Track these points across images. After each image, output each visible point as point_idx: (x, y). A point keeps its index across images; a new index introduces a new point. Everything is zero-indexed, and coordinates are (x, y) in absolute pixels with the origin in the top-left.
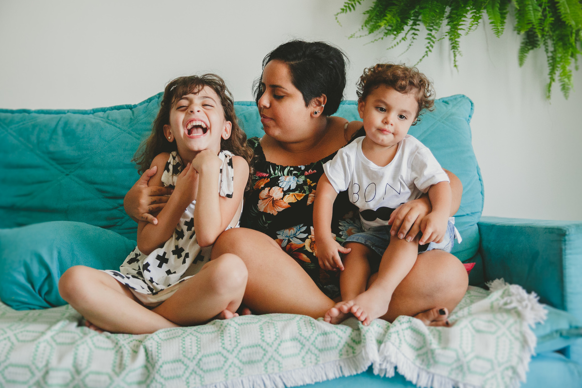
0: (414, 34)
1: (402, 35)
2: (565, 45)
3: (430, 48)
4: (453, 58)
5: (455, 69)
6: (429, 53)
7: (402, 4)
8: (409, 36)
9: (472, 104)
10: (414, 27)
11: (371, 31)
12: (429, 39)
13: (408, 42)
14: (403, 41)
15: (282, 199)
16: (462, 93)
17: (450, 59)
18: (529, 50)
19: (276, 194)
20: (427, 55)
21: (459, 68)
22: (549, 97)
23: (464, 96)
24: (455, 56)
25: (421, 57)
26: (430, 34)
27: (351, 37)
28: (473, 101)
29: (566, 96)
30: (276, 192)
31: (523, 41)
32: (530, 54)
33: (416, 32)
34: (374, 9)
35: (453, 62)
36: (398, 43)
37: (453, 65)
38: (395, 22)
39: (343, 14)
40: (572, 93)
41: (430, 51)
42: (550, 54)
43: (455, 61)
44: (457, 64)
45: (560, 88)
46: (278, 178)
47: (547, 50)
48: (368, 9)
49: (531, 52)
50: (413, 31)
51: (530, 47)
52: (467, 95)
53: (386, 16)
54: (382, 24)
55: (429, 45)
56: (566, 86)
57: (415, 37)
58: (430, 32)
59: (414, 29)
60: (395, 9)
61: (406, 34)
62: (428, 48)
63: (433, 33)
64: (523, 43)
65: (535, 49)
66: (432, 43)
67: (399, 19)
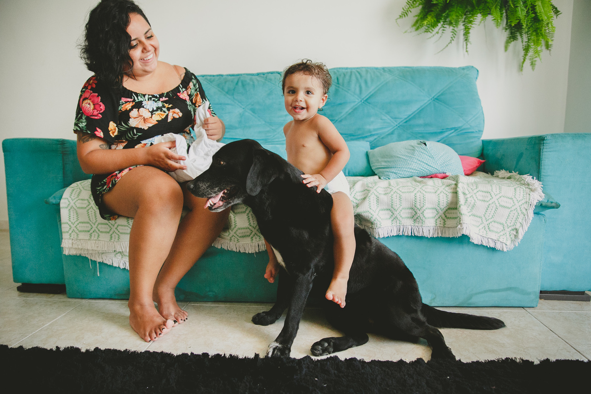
0: (443, 30)
1: (436, 29)
2: (537, 34)
3: (453, 38)
4: (465, 47)
5: (466, 53)
6: (452, 41)
7: (438, 10)
8: (440, 31)
9: (478, 71)
10: (444, 26)
11: (417, 29)
12: (453, 32)
13: (439, 35)
14: (437, 34)
15: (151, 117)
16: (472, 65)
17: (463, 47)
18: (511, 41)
19: (145, 114)
20: (451, 42)
21: (469, 52)
22: (522, 70)
23: (473, 67)
24: (467, 45)
25: (447, 44)
26: (453, 29)
27: (405, 32)
28: (478, 69)
29: (533, 69)
30: (145, 113)
31: (508, 36)
32: (512, 44)
33: (445, 29)
34: (420, 13)
35: (465, 48)
36: (433, 35)
37: (465, 50)
38: (433, 21)
39: (401, 19)
40: (536, 67)
41: (453, 40)
42: (524, 44)
43: (466, 48)
44: (468, 50)
45: (530, 64)
46: (141, 102)
47: (522, 41)
48: (416, 14)
49: (513, 43)
50: (443, 28)
51: (512, 40)
52: (475, 66)
53: (427, 18)
54: (425, 22)
55: (452, 36)
56: (534, 63)
57: (444, 32)
58: (453, 28)
59: (444, 27)
60: (433, 14)
61: (439, 29)
62: (452, 38)
63: (456, 29)
64: (508, 37)
65: (515, 41)
66: (454, 35)
67: (435, 20)
